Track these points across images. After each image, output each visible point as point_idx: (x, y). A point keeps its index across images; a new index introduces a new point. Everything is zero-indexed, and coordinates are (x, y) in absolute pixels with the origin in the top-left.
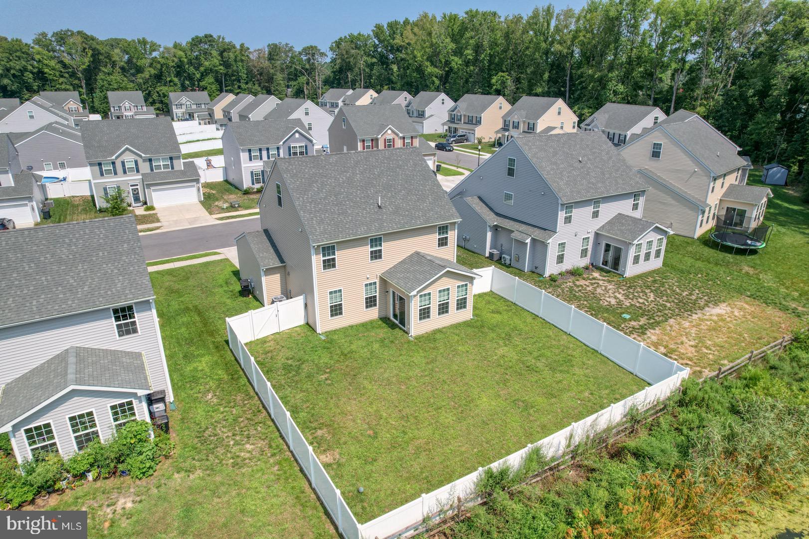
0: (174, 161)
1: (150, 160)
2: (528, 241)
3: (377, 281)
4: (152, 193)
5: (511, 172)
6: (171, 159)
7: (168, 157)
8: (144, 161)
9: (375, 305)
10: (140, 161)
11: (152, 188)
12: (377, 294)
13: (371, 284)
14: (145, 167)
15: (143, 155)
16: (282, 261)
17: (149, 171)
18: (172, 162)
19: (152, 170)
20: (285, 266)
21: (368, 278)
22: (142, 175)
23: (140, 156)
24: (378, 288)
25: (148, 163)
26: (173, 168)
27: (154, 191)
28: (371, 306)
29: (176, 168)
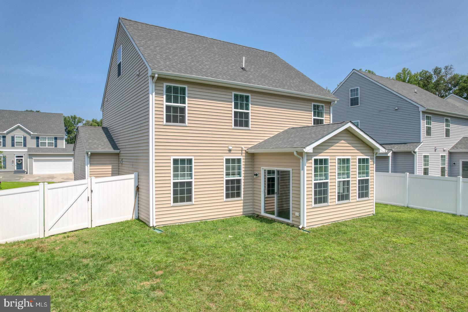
0: (58, 141)
1: (38, 138)
2: (390, 154)
3: (242, 158)
4: (34, 163)
5: (354, 102)
6: (56, 139)
7: (54, 137)
8: (32, 138)
9: (238, 195)
10: (28, 138)
11: (34, 158)
12: (242, 178)
13: (233, 161)
14: (32, 143)
15: (32, 133)
16: (114, 146)
17: (35, 146)
18: (56, 142)
19: (38, 146)
20: (118, 154)
21: (230, 150)
22: (29, 149)
23: (30, 134)
24: (243, 169)
25: (35, 141)
26: (56, 146)
27: (35, 161)
28: (233, 196)
29: (58, 147)
